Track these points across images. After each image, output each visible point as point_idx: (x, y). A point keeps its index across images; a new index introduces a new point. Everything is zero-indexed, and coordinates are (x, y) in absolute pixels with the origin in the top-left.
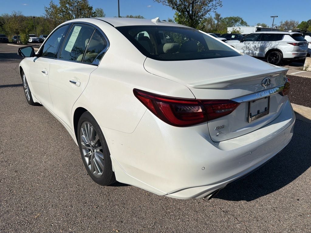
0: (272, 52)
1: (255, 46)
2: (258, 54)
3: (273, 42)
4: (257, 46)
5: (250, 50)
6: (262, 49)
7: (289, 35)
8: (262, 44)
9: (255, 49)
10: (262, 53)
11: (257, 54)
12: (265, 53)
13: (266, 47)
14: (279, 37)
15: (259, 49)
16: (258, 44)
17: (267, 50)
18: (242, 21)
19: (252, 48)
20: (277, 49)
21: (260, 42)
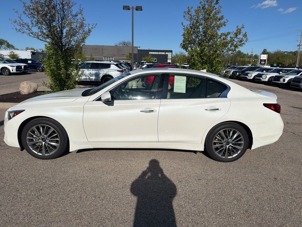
0: (105, 77)
1: (91, 73)
2: (95, 79)
3: (104, 69)
4: (92, 73)
5: (87, 76)
6: (97, 75)
7: (114, 64)
8: (96, 72)
9: (91, 75)
10: (98, 78)
11: (93, 80)
12: (101, 78)
13: (100, 74)
14: (108, 66)
15: (94, 75)
16: (93, 71)
17: (101, 76)
18: (8, 43)
19: (88, 75)
20: (109, 75)
21: (94, 70)
